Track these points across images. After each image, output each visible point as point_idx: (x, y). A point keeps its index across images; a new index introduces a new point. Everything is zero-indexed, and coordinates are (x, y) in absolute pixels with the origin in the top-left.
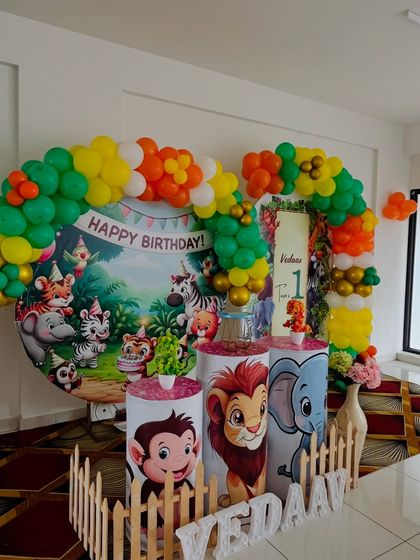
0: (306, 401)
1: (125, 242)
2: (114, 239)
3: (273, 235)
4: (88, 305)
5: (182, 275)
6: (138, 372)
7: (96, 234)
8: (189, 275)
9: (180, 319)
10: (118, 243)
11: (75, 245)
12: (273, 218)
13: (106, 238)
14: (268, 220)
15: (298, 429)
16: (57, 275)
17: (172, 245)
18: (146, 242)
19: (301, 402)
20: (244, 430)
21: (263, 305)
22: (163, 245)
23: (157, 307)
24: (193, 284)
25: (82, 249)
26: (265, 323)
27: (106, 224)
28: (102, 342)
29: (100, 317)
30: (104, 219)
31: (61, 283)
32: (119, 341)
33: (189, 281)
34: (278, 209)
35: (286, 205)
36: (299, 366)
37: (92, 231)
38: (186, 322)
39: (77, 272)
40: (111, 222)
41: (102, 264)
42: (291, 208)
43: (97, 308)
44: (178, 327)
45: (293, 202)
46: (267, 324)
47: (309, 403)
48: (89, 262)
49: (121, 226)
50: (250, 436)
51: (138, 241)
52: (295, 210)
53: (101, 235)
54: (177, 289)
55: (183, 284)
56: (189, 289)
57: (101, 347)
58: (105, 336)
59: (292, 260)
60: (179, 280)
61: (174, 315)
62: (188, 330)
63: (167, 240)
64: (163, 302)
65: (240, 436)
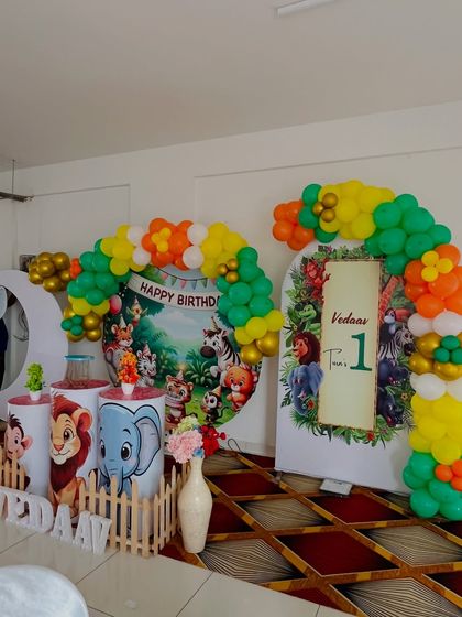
0: (102, 443)
1: (165, 301)
2: (157, 299)
3: (321, 289)
4: (142, 348)
5: (214, 330)
6: (178, 409)
7: (145, 295)
8: (220, 330)
9: (213, 369)
10: (160, 301)
11: (133, 303)
12: (320, 271)
13: (152, 298)
14: (313, 274)
16: (123, 324)
17: (203, 302)
18: (181, 300)
20: (52, 445)
22: (195, 302)
23: (191, 356)
24: (225, 339)
25: (137, 307)
26: (310, 391)
27: (151, 287)
28: (151, 377)
29: (150, 358)
30: (150, 284)
31: (125, 330)
32: (163, 380)
33: (220, 336)
34: (327, 260)
35: (340, 254)
37: (142, 293)
38: (219, 374)
39: (134, 323)
40: (155, 285)
41: (150, 317)
42: (346, 256)
43: (147, 351)
44: (212, 377)
45: (350, 248)
46: (312, 393)
47: (104, 447)
48: (142, 316)
49: (162, 288)
50: (55, 451)
51: (175, 299)
53: (149, 296)
54: (210, 342)
55: (214, 339)
56: (221, 344)
57: (151, 381)
58: (154, 373)
59: (349, 320)
60: (211, 334)
61: (208, 366)
62: (222, 381)
63: (198, 298)
64: (197, 353)
65: (51, 449)
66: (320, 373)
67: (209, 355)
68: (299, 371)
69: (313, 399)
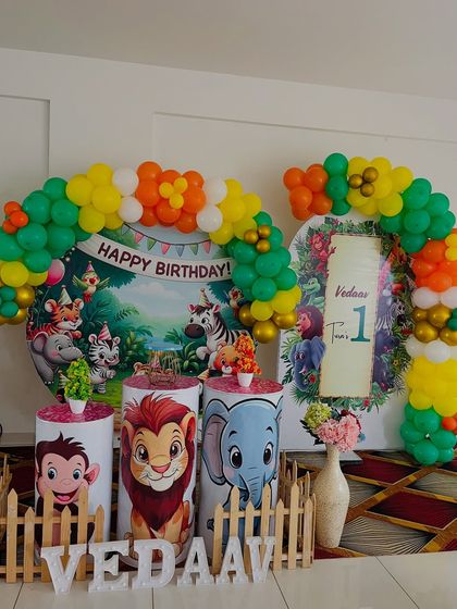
0: (234, 450)
1: (137, 269)
2: (125, 265)
3: (326, 263)
4: (98, 330)
5: (203, 304)
7: (106, 260)
8: (212, 305)
9: (200, 351)
10: (129, 269)
11: (84, 270)
12: (326, 243)
13: (117, 264)
14: (318, 246)
15: (226, 481)
17: (191, 272)
18: (160, 269)
19: (230, 451)
20: (148, 468)
21: (308, 345)
22: (181, 272)
23: (173, 338)
24: (217, 315)
25: (93, 275)
26: (312, 366)
27: (116, 250)
28: (111, 368)
29: (110, 343)
30: (114, 245)
32: (130, 368)
33: (211, 312)
34: (333, 233)
35: (345, 227)
36: (229, 410)
37: (101, 257)
38: (208, 356)
39: (86, 297)
40: (122, 248)
41: (113, 290)
42: (351, 231)
43: (106, 333)
44: (198, 360)
45: (356, 224)
46: (313, 367)
47: (239, 454)
48: (99, 288)
49: (133, 252)
50: (155, 475)
51: (152, 268)
52: (359, 233)
53: (112, 261)
54: (197, 319)
55: (204, 315)
56: (211, 320)
57: (110, 373)
58: (115, 362)
59: (352, 294)
60: (199, 310)
61: (194, 347)
62: (210, 364)
63: (185, 267)
64: (180, 332)
65: (144, 473)
66: (323, 347)
67: (196, 334)
68: (302, 346)
69: (315, 373)
